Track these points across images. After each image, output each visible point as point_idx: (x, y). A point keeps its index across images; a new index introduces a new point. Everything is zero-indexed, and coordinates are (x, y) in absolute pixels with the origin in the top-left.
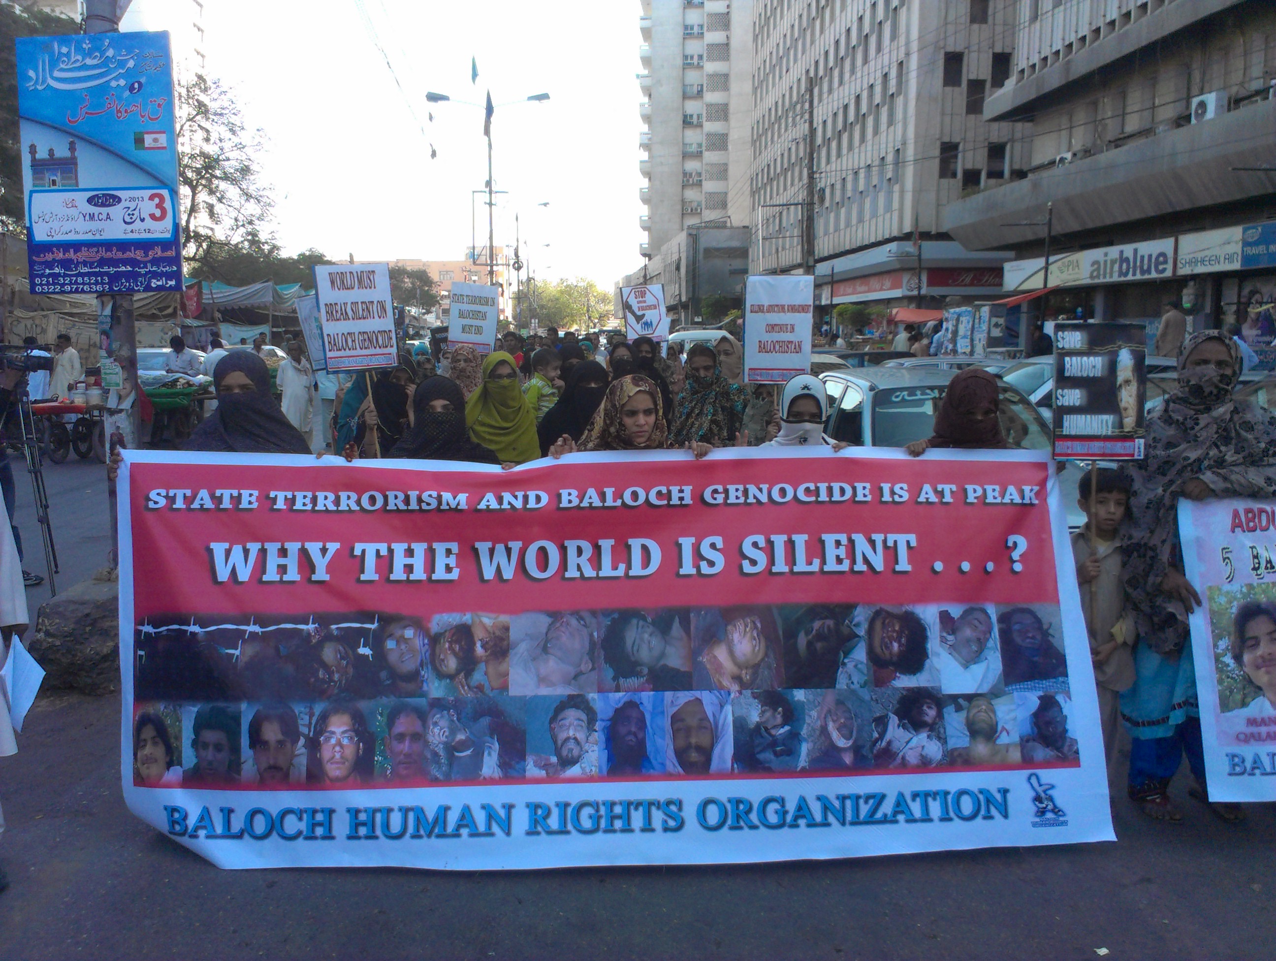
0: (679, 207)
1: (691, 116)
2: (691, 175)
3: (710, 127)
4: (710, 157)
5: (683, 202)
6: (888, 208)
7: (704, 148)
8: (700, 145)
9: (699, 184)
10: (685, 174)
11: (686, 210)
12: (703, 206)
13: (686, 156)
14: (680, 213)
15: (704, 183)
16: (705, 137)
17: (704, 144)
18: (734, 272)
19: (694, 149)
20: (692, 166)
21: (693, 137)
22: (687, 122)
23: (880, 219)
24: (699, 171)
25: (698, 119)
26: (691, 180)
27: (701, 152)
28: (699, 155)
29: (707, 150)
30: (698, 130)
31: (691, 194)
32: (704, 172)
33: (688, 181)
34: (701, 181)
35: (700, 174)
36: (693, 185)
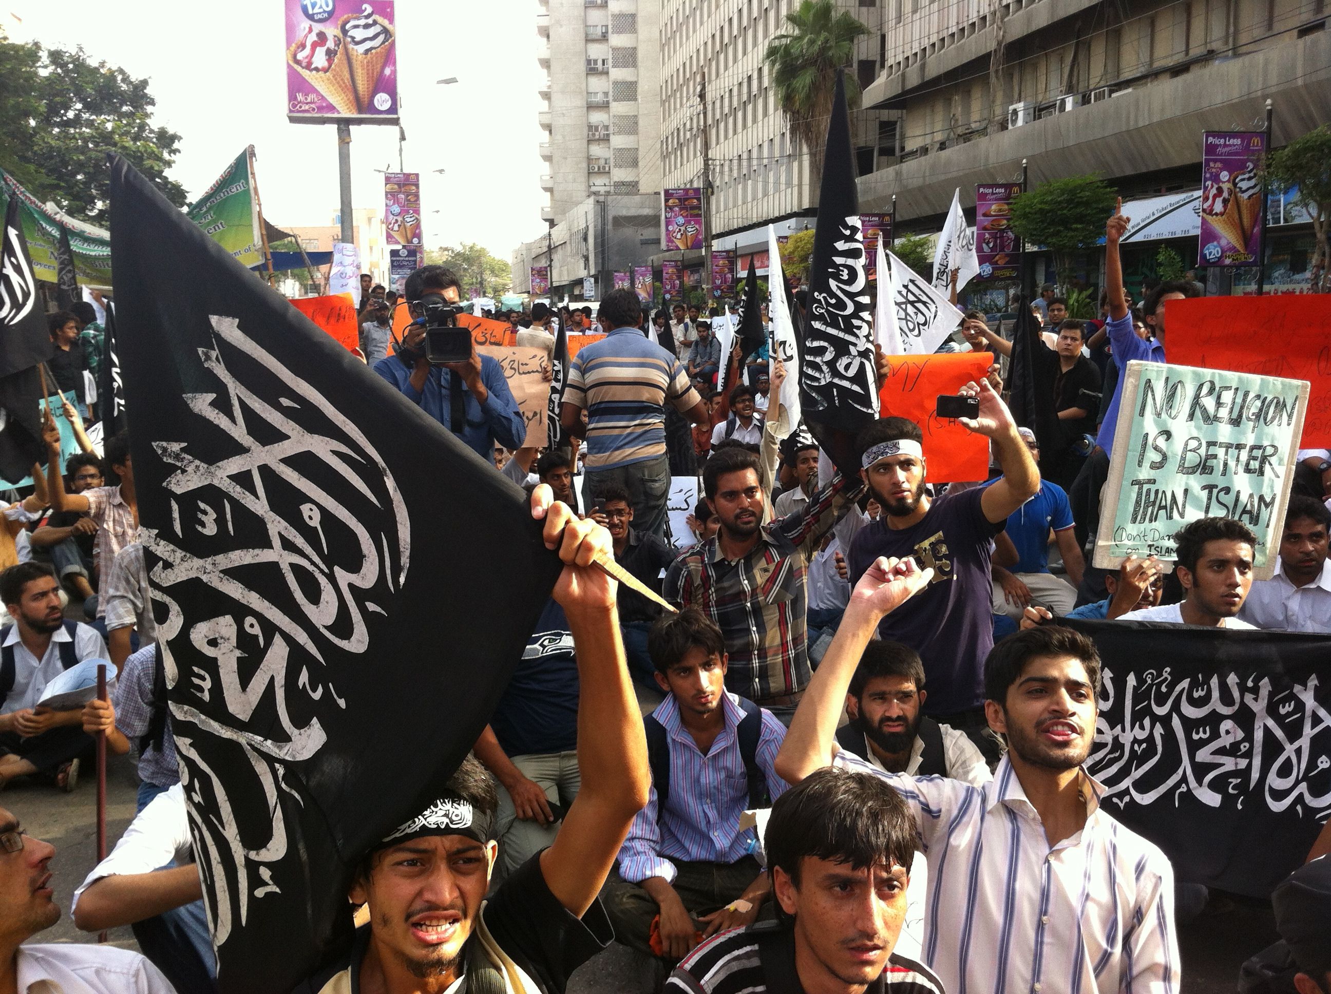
0: (585, 165)
1: (596, 61)
2: (597, 128)
3: (617, 74)
4: (619, 108)
5: (589, 159)
6: (789, 184)
7: (611, 98)
8: (606, 94)
9: (606, 139)
10: (590, 127)
11: (594, 169)
12: (612, 164)
13: (590, 107)
14: (586, 171)
15: (612, 138)
16: (611, 86)
17: (611, 94)
18: (645, 243)
19: (600, 98)
20: (597, 117)
21: (598, 85)
22: (592, 69)
23: (783, 194)
24: (606, 123)
25: (604, 64)
26: (597, 133)
27: (608, 102)
28: (605, 106)
29: (615, 100)
30: (604, 78)
31: (597, 150)
32: (611, 125)
33: (594, 135)
34: (608, 135)
35: (606, 128)
36: (599, 140)
